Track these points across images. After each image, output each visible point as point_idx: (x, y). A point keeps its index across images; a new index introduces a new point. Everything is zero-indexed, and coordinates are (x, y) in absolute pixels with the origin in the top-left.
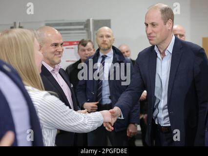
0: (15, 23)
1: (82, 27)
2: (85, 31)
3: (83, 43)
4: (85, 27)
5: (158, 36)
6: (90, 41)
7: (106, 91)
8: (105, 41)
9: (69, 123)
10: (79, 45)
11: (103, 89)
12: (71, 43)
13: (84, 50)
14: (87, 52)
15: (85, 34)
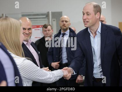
0: (3, 15)
1: (45, 16)
2: (46, 19)
3: (45, 27)
4: (46, 17)
5: (90, 21)
6: (50, 25)
7: (64, 55)
8: (65, 24)
9: (38, 77)
10: (43, 27)
11: (63, 54)
12: (38, 27)
13: (46, 31)
14: (48, 32)
15: (46, 21)
